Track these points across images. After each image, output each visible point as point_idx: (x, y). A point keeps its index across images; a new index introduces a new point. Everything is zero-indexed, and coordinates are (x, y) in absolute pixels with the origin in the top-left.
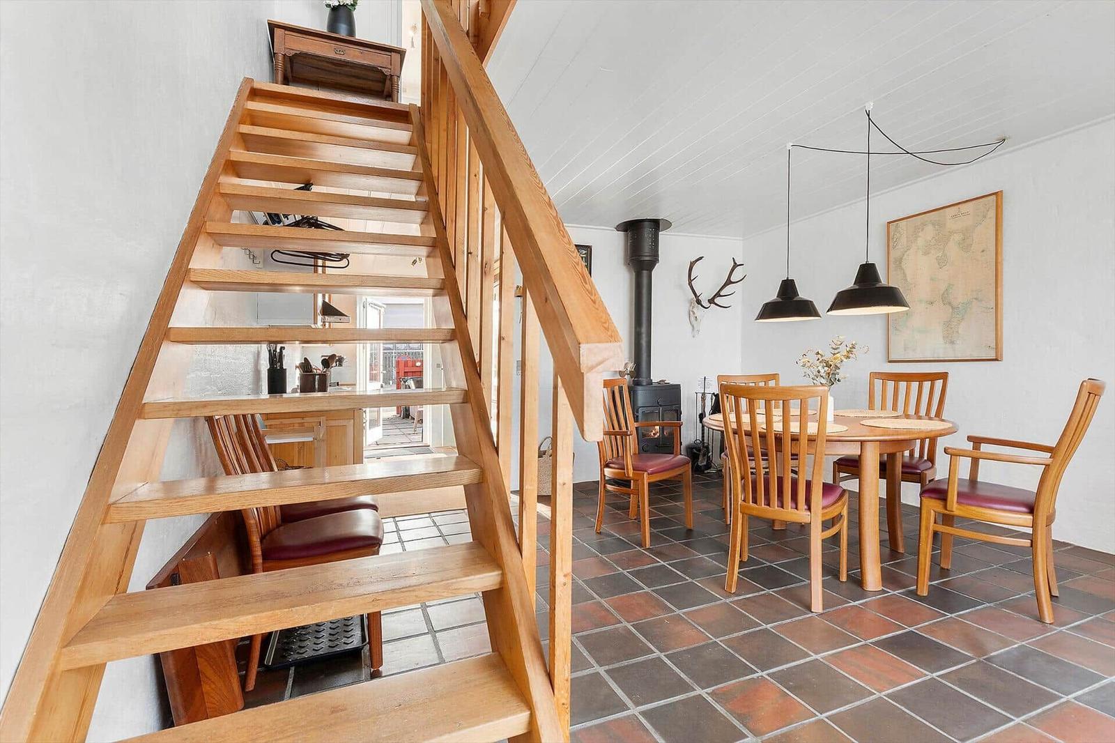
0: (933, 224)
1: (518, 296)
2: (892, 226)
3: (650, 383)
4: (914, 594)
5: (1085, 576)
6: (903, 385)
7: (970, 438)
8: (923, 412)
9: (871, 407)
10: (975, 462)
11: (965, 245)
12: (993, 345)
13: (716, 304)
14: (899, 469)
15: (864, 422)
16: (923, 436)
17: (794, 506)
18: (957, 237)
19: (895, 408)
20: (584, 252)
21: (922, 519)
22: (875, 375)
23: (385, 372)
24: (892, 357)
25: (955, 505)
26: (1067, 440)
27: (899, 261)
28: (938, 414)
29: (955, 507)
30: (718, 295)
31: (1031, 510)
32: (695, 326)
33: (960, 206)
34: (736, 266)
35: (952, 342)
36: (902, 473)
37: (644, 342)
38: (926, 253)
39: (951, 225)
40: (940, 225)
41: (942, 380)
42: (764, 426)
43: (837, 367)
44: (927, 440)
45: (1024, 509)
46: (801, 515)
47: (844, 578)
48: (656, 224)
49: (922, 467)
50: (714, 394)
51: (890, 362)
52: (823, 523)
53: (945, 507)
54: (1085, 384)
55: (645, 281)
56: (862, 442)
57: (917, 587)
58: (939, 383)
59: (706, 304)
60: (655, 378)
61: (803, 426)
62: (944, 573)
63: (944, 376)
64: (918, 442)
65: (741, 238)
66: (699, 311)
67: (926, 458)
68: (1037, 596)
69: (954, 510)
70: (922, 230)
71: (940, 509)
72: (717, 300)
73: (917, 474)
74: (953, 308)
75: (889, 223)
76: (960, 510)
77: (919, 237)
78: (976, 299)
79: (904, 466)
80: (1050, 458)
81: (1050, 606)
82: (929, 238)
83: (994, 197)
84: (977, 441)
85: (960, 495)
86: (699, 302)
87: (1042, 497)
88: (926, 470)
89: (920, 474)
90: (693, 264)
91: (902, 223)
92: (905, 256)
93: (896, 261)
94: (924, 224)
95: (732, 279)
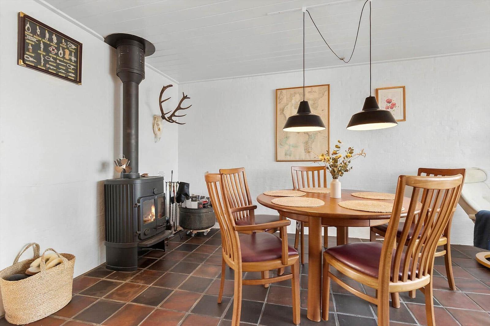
0: (300, 94)
2: (278, 92)
3: (139, 176)
11: (314, 107)
18: (311, 102)
24: (278, 159)
27: (283, 110)
30: (174, 114)
33: (313, 88)
34: (185, 97)
35: (309, 152)
38: (296, 108)
39: (308, 96)
48: (143, 47)
50: (178, 182)
51: (277, 161)
55: (134, 91)
70: (294, 96)
74: (309, 136)
75: (277, 90)
77: (292, 99)
78: (320, 132)
82: (298, 100)
83: (327, 86)
86: (164, 117)
90: (164, 88)
91: (284, 91)
92: (286, 108)
93: (280, 110)
94: (295, 93)
95: (182, 106)
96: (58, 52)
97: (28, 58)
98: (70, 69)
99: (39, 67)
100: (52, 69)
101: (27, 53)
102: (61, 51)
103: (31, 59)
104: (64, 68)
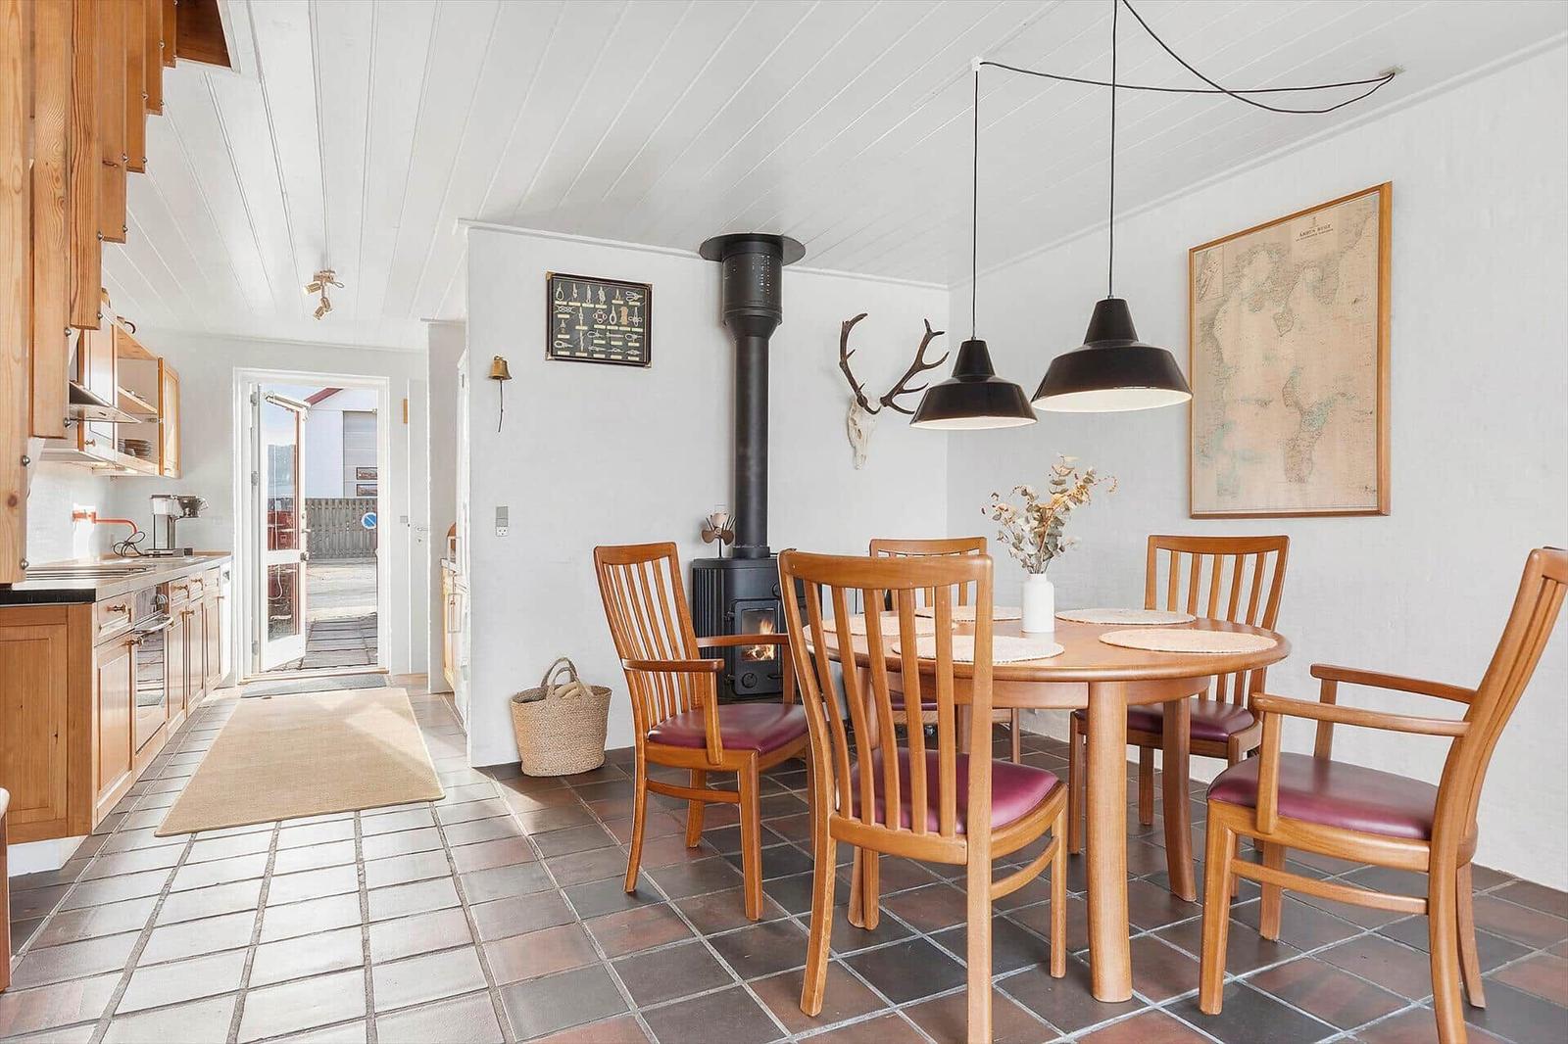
0: (1269, 252)
1: (496, 378)
2: (1198, 257)
3: (765, 554)
4: (1191, 1008)
5: (1537, 952)
6: (1207, 560)
7: (1316, 671)
8: (1241, 618)
9: (1150, 605)
10: (1325, 728)
11: (1324, 289)
12: (1373, 485)
13: (896, 408)
14: (1185, 731)
15: (1105, 638)
16: (1220, 666)
17: (934, 825)
18: (1310, 275)
19: (1192, 607)
20: (637, 297)
21: (1210, 850)
22: (1158, 542)
23: (309, 530)
24: (1197, 509)
25: (1274, 820)
26: (1499, 681)
27: (1210, 323)
28: (1269, 621)
29: (1273, 823)
30: (899, 389)
31: (1428, 834)
32: (858, 447)
33: (1315, 213)
34: (930, 335)
35: (1301, 480)
36: (1192, 737)
37: (753, 479)
38: (1256, 308)
39: (1301, 251)
40: (1279, 251)
41: (1277, 552)
42: (898, 647)
43: (1058, 522)
44: (1249, 673)
45: (1411, 831)
46: (948, 847)
47: (1059, 970)
48: (776, 248)
49: (1231, 727)
51: (1194, 517)
52: (995, 863)
53: (1254, 823)
54: (1536, 556)
55: (754, 357)
56: (1091, 684)
57: (1200, 992)
58: (1272, 557)
59: (874, 405)
60: (776, 544)
61: (982, 647)
62: (1267, 950)
63: (1280, 544)
64: (1214, 679)
65: (946, 286)
66: (864, 420)
67: (1245, 707)
68: (1437, 1006)
69: (1272, 829)
70: (1249, 264)
71: (1245, 829)
72: (897, 400)
73: (1223, 740)
74: (1303, 413)
75: (1193, 250)
76: (1284, 831)
77: (1245, 276)
78: (1343, 395)
79: (1195, 723)
80: (1464, 720)
81: (1463, 1033)
82: (1262, 277)
83: (1376, 194)
84: (1329, 677)
85: (1284, 795)
86: (862, 402)
87: (1448, 806)
88: (1236, 732)
89: (1226, 741)
90: (847, 327)
91: (1214, 251)
92: (1220, 314)
93: (1203, 324)
94: (1253, 252)
95: (926, 361)
96: (608, 319)
97: (561, 344)
98: (632, 341)
99: (577, 354)
100: (600, 352)
101: (559, 336)
102: (614, 314)
103: (564, 345)
104: (621, 343)
